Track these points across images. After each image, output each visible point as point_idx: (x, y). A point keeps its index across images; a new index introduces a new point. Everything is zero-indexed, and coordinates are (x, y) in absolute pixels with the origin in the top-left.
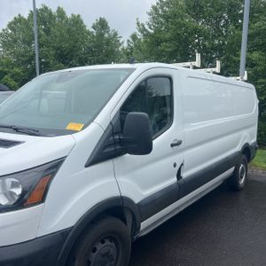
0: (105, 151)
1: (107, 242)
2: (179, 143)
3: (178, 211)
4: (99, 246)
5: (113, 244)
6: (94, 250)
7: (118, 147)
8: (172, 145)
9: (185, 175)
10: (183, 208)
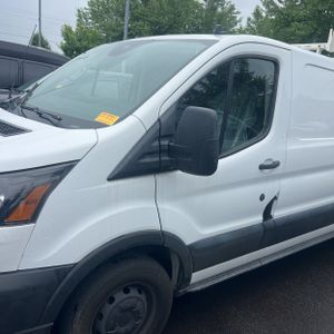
0: (142, 161)
1: (134, 292)
2: (275, 165)
3: (259, 265)
4: (120, 297)
5: (143, 297)
6: (112, 300)
7: (165, 158)
8: (262, 167)
9: (277, 214)
10: (267, 262)
